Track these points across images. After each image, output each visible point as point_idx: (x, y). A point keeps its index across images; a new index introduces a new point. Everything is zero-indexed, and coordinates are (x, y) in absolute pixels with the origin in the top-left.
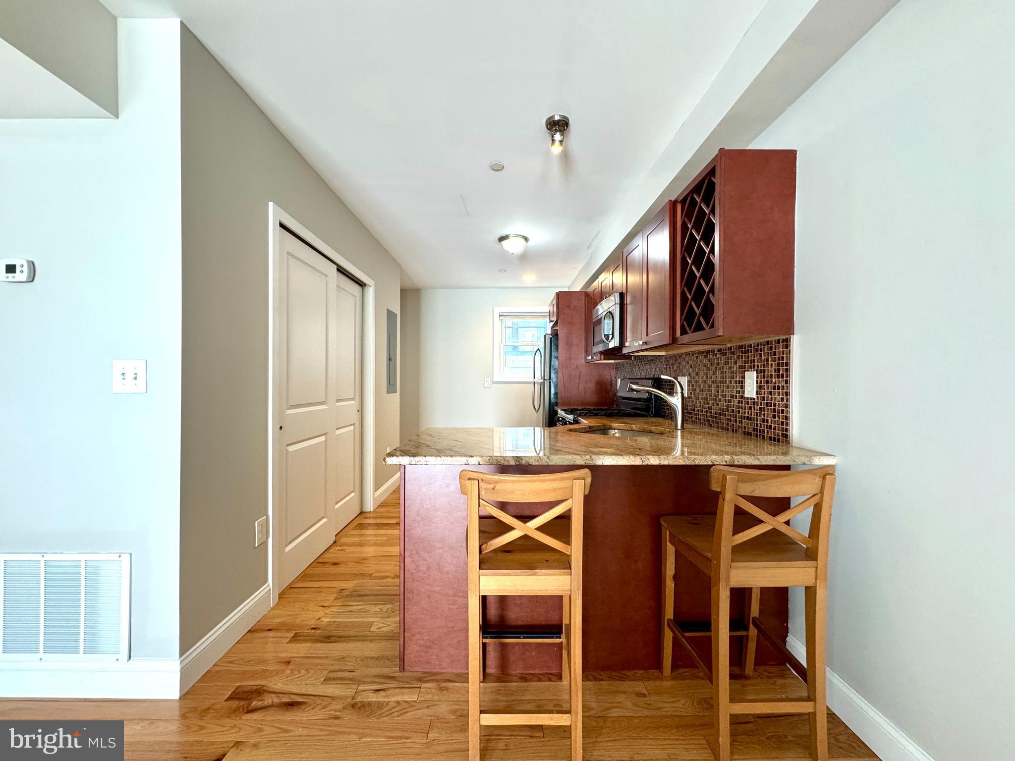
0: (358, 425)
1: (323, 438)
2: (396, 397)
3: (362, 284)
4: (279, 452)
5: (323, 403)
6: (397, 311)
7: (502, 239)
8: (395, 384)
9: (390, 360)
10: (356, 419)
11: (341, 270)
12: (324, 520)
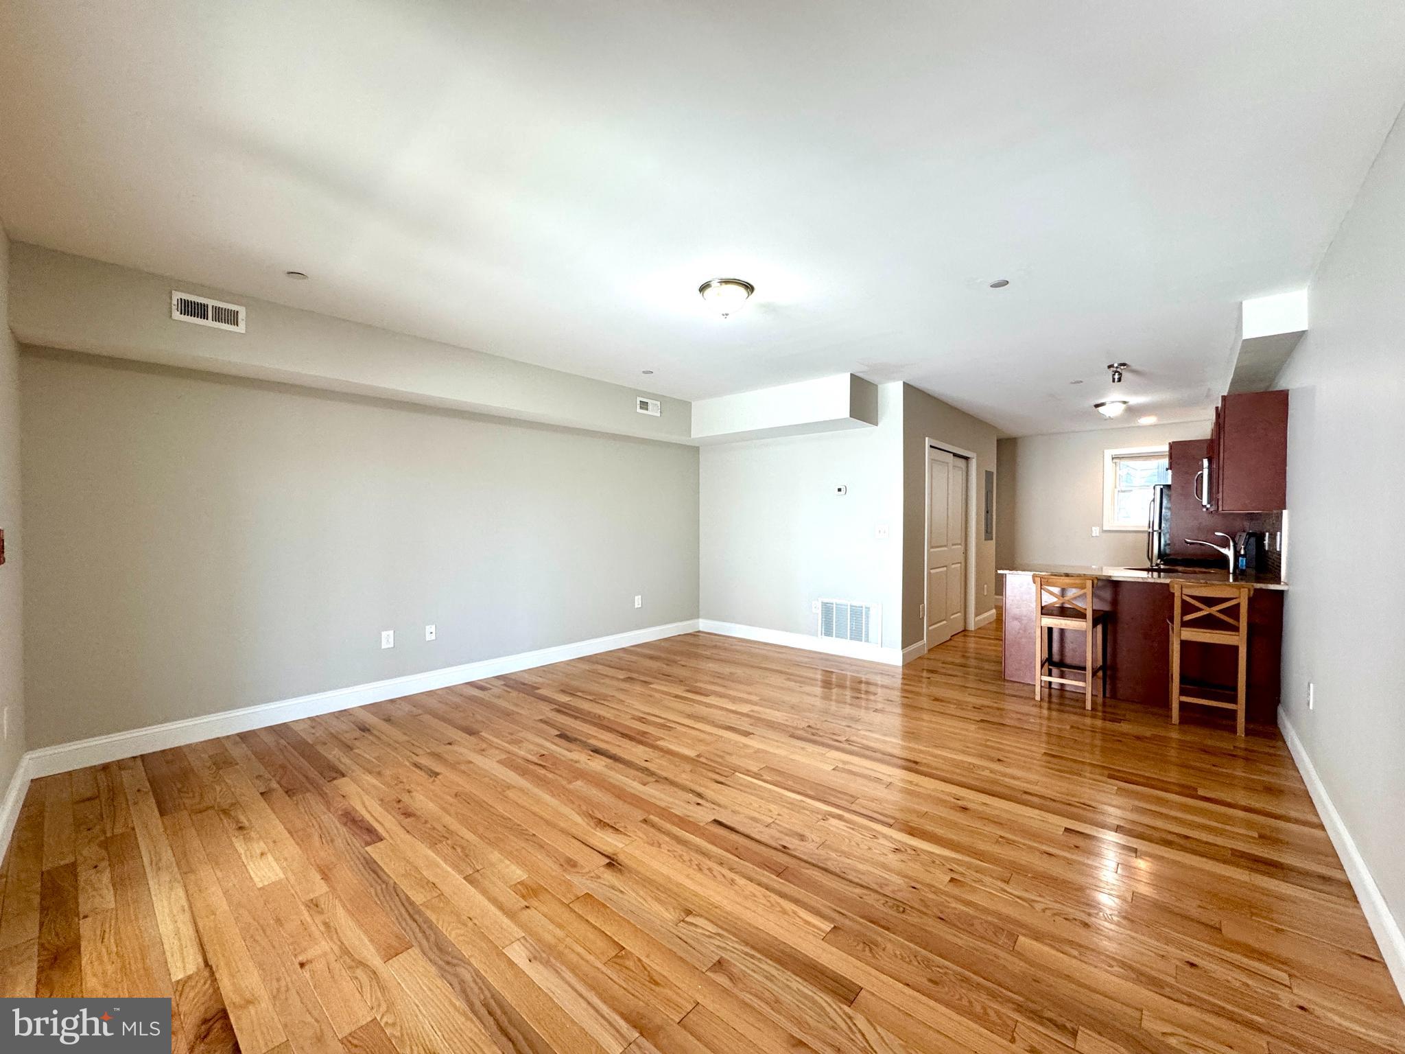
0: (963, 564)
1: (945, 568)
2: (992, 544)
3: (966, 458)
4: (929, 573)
5: (945, 546)
6: (994, 470)
7: (1097, 406)
8: (991, 533)
9: (987, 512)
10: (961, 559)
11: (955, 455)
12: (945, 622)
